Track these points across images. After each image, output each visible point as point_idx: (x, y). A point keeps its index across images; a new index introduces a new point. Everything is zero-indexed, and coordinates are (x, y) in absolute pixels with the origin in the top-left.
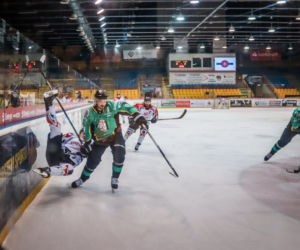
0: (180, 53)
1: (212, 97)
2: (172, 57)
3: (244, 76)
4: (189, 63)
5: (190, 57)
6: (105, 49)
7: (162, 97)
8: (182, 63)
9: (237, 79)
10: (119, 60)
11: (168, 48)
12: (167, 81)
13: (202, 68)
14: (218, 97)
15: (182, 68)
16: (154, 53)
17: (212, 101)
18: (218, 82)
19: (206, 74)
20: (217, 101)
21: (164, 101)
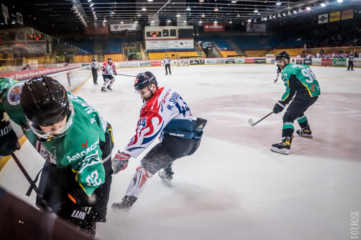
0: (153, 27)
1: (177, 58)
2: (147, 29)
3: (200, 42)
4: (160, 33)
5: (161, 29)
6: (95, 24)
7: (141, 59)
8: (155, 33)
9: (195, 45)
10: (107, 32)
11: (144, 22)
12: (144, 47)
13: (170, 37)
14: (181, 58)
15: (155, 37)
16: (134, 26)
17: (176, 61)
18: (181, 47)
19: (173, 42)
20: (181, 60)
21: (142, 62)
